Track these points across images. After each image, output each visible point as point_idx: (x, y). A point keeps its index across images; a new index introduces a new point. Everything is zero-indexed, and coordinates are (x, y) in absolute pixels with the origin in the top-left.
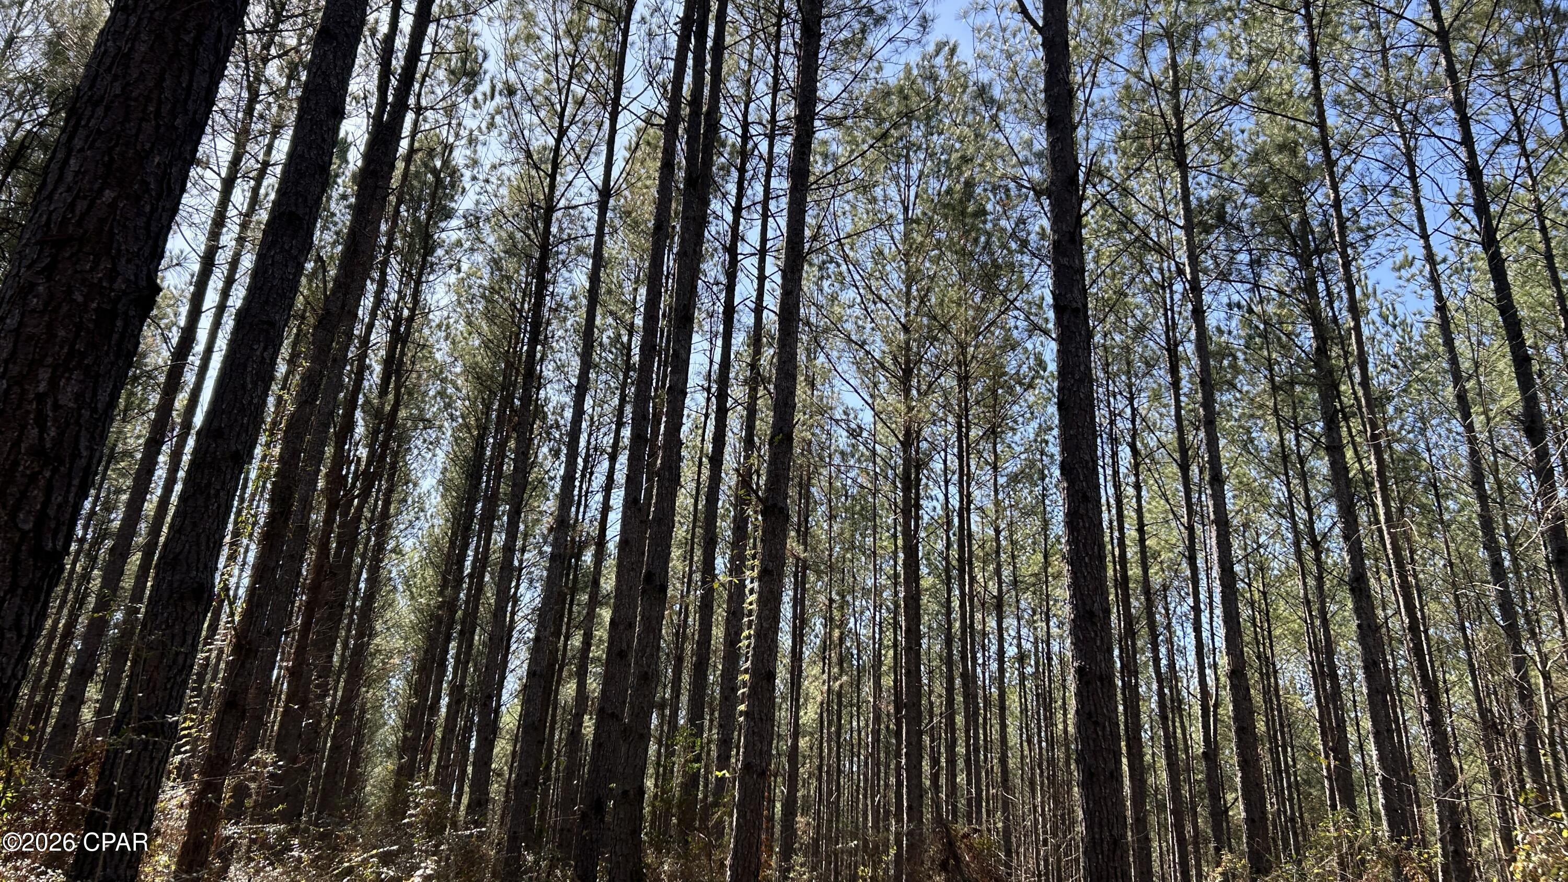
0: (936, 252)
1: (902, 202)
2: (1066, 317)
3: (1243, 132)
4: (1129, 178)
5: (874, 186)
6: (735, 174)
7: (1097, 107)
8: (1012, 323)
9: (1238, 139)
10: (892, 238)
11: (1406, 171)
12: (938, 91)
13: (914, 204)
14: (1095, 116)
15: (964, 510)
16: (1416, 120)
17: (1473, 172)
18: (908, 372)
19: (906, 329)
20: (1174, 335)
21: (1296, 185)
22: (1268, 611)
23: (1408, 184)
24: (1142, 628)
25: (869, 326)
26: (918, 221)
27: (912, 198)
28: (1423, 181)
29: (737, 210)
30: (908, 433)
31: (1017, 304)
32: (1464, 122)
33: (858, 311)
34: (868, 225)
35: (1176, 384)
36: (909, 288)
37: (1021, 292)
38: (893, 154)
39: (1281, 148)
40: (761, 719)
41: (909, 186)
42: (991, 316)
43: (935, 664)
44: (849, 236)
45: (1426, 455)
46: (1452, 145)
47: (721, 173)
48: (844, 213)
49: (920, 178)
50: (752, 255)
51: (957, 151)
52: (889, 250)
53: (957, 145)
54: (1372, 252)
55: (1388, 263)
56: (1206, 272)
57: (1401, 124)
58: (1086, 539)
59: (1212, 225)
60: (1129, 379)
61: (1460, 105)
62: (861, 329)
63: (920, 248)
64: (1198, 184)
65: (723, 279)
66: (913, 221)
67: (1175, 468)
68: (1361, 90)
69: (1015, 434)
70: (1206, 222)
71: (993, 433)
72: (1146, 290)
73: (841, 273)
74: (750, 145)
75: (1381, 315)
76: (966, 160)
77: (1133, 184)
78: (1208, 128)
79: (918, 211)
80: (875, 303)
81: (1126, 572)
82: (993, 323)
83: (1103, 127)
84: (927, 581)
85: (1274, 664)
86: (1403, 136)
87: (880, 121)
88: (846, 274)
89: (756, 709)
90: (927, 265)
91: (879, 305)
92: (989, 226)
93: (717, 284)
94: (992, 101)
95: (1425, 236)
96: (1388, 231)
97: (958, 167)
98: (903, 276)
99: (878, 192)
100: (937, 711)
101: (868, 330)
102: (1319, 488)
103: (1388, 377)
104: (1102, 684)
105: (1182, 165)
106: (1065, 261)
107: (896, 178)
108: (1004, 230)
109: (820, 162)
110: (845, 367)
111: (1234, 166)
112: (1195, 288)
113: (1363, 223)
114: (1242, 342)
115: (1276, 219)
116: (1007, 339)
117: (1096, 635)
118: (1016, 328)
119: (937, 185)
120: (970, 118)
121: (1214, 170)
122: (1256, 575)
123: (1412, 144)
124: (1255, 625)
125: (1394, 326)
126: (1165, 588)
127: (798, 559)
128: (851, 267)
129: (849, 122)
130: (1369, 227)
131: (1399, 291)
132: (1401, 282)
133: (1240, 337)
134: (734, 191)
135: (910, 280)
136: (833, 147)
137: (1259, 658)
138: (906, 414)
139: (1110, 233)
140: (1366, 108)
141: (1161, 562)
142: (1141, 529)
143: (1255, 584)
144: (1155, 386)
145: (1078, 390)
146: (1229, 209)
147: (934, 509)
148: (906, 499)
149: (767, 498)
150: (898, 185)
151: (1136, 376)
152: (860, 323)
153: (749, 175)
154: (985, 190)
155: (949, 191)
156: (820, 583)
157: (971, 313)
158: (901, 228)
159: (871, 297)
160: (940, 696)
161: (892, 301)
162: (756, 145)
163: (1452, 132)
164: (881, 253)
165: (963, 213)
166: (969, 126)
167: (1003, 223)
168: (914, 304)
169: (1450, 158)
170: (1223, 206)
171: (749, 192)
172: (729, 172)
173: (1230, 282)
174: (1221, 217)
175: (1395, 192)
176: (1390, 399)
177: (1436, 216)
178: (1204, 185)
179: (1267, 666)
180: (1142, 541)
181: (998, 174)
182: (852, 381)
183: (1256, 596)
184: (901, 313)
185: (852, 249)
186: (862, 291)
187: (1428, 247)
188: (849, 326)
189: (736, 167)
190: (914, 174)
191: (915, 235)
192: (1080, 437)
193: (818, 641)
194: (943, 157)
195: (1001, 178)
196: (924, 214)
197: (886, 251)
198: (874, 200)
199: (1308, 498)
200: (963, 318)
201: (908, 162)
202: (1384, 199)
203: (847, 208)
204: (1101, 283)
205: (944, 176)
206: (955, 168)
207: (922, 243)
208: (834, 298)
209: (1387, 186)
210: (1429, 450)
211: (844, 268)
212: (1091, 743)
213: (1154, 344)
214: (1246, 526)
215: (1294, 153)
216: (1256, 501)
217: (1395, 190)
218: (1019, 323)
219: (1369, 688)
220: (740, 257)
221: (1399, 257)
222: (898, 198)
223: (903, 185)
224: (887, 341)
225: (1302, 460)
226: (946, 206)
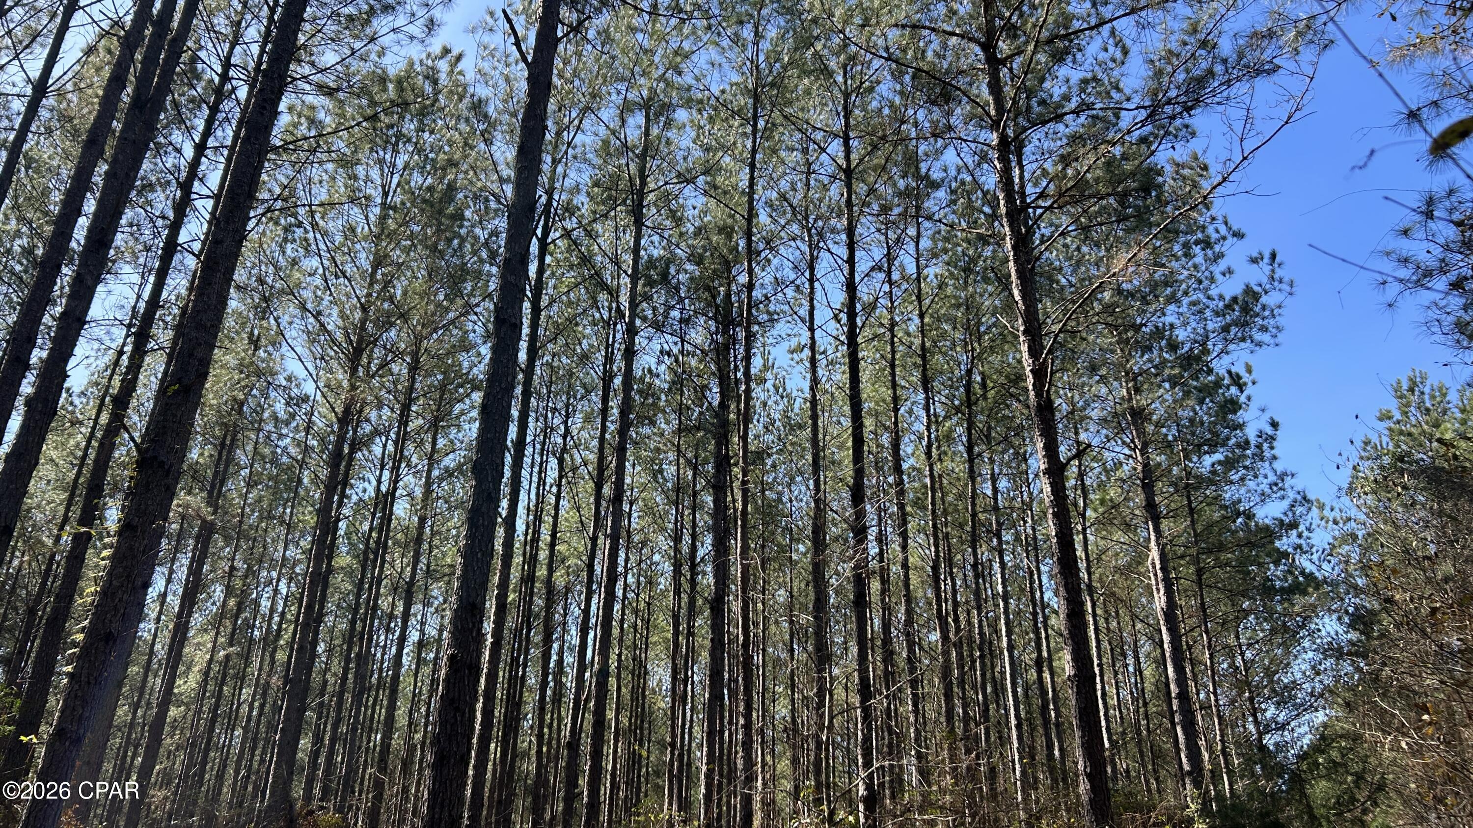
0: (409, 242)
1: (383, 186)
2: (503, 329)
3: (694, 208)
4: (595, 220)
5: (357, 164)
6: (206, 111)
7: (579, 150)
8: (470, 326)
9: (690, 213)
10: (367, 217)
11: (807, 274)
12: (437, 93)
13: (395, 192)
14: (575, 157)
15: (391, 495)
16: (820, 235)
17: (851, 287)
18: (358, 352)
19: (364, 309)
20: (611, 368)
21: (727, 265)
22: (649, 620)
23: (807, 285)
24: (538, 625)
25: (328, 298)
26: (394, 208)
27: (393, 186)
28: (817, 284)
29: (200, 149)
30: (347, 411)
31: (477, 310)
32: (851, 246)
33: (318, 281)
34: (344, 199)
35: (605, 412)
36: (374, 272)
37: (484, 300)
38: (381, 138)
39: (721, 230)
40: (89, 683)
41: (392, 174)
42: (451, 315)
43: (337, 642)
44: (322, 205)
45: (789, 505)
46: (840, 262)
47: (191, 106)
48: (321, 182)
49: (404, 169)
50: (208, 197)
51: (445, 153)
52: (362, 229)
53: (447, 148)
54: (775, 333)
55: (785, 345)
56: (644, 319)
57: (810, 236)
58: (482, 536)
59: (655, 281)
60: (568, 399)
61: (850, 231)
62: (318, 299)
63: (392, 236)
64: (652, 242)
65: (171, 214)
66: (390, 207)
67: (591, 484)
68: (786, 200)
69: (459, 431)
70: (650, 277)
71: (435, 426)
72: (594, 323)
73: (306, 240)
74: (228, 87)
75: (774, 386)
76: (452, 163)
77: (598, 227)
78: (666, 197)
79: (398, 200)
80: (337, 277)
81: (534, 572)
82: (452, 322)
83: (579, 170)
84: (344, 558)
85: (645, 667)
86: (810, 246)
87: (373, 103)
88: (312, 241)
89: (85, 671)
90: (398, 252)
91: (341, 280)
92: (463, 231)
93: (164, 217)
94: (486, 116)
95: (812, 329)
96: (789, 319)
97: (443, 169)
98: (371, 258)
99: (360, 171)
100: (329, 689)
101: (325, 303)
102: (703, 519)
103: (771, 437)
104: (470, 673)
105: (639, 223)
106: (512, 279)
107: (381, 162)
108: (476, 238)
109: (305, 125)
110: (294, 333)
111: (681, 235)
112: (631, 331)
113: (772, 308)
114: (666, 386)
115: (708, 288)
116: (463, 339)
117: (474, 626)
118: (475, 332)
119: (420, 180)
120: (463, 126)
121: (666, 235)
122: (645, 587)
123: (815, 254)
124: (636, 631)
125: (782, 397)
126: (568, 589)
127: (204, 521)
128: (318, 236)
129: (341, 95)
130: (775, 312)
131: (789, 369)
132: (793, 363)
133: (665, 381)
134: (201, 128)
135: (377, 264)
136: (321, 115)
137: (634, 660)
138: (349, 391)
139: (571, 267)
140: (789, 216)
141: (569, 567)
142: (554, 535)
143: (642, 595)
144: (589, 410)
145: (502, 398)
146: (672, 271)
147: (365, 491)
148: (333, 476)
149: (147, 449)
150: (382, 170)
151: (575, 398)
152: (319, 293)
153: (221, 116)
154: (466, 197)
155: (430, 189)
156: (228, 549)
157: (432, 307)
158: (377, 210)
159: (333, 269)
160: (335, 674)
161: (355, 279)
162: (234, 89)
163: (843, 252)
164: (353, 230)
165: (440, 212)
166: (460, 134)
167: (478, 231)
168: (377, 287)
169: (838, 272)
170: (668, 267)
171: (219, 133)
172: (200, 107)
173: (663, 332)
174: (665, 277)
175: (798, 289)
176: (770, 455)
177: (822, 315)
178: (657, 244)
179: (640, 668)
180: (552, 545)
181: (479, 184)
182: (299, 349)
183: (642, 605)
184: (362, 292)
185: (323, 218)
186: (325, 261)
187: (812, 338)
188: (307, 294)
189: (207, 105)
190: (400, 163)
191: (390, 221)
192: (496, 441)
193: (215, 609)
194: (431, 155)
195: (481, 190)
196: (403, 203)
197: (359, 230)
198: (355, 178)
199: (694, 526)
200: (422, 311)
201: (395, 151)
202: (790, 292)
203: (325, 177)
204: (555, 308)
205: (429, 173)
206: (440, 168)
207: (395, 231)
208: (294, 262)
209: (792, 282)
210: (791, 501)
211: (311, 235)
212: (449, 726)
213: (594, 374)
214: (644, 543)
215: (729, 237)
216: (655, 523)
217: (798, 287)
218: (476, 327)
219: (710, 694)
220: (194, 196)
221: (794, 342)
222: (379, 182)
223: (386, 170)
224: (343, 316)
225: (695, 494)
226: (425, 201)
